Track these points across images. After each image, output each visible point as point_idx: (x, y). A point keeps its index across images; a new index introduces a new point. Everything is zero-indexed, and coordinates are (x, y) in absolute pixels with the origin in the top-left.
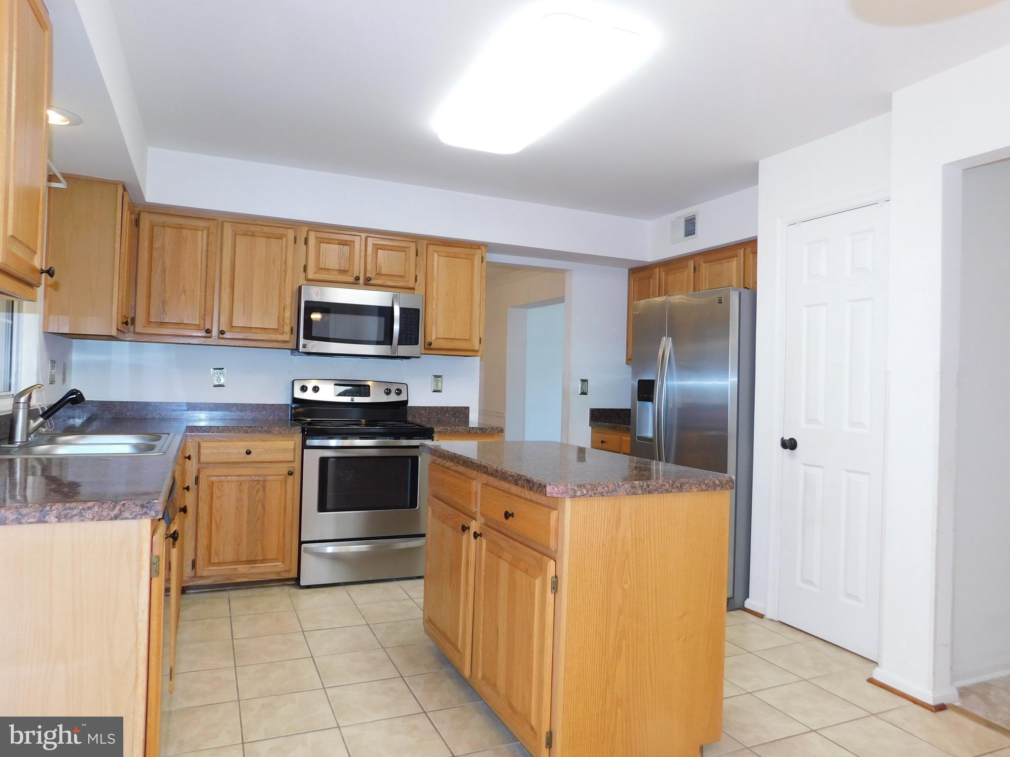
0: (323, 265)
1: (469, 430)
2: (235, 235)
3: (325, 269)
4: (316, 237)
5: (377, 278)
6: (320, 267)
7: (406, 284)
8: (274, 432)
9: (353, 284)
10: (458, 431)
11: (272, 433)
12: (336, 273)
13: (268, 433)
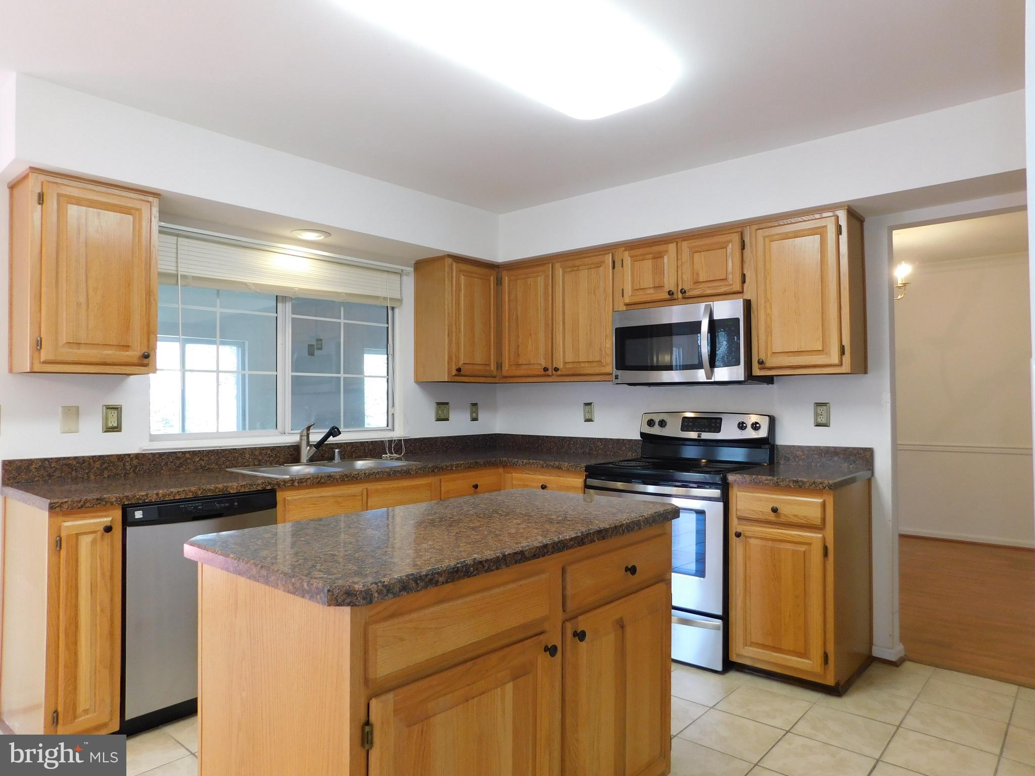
0: (638, 286)
1: (777, 482)
2: (564, 272)
3: (640, 289)
4: (631, 257)
5: (695, 287)
6: (635, 288)
7: (730, 288)
8: (563, 468)
9: (669, 300)
10: (760, 483)
11: (562, 469)
12: (652, 291)
13: (559, 468)
